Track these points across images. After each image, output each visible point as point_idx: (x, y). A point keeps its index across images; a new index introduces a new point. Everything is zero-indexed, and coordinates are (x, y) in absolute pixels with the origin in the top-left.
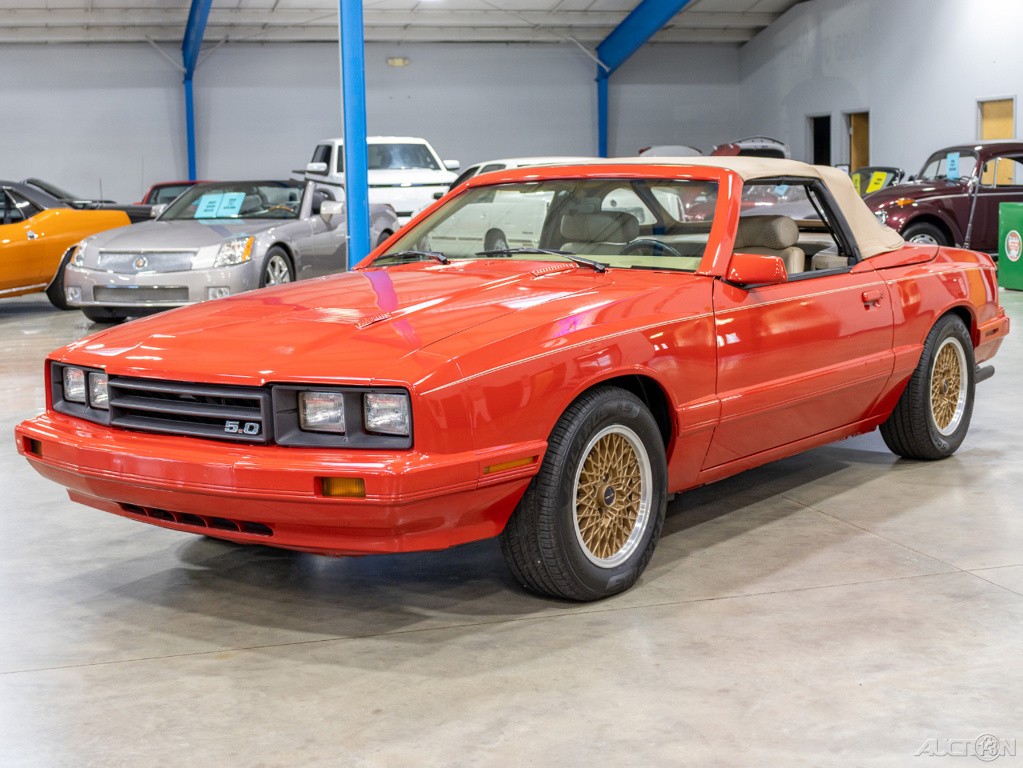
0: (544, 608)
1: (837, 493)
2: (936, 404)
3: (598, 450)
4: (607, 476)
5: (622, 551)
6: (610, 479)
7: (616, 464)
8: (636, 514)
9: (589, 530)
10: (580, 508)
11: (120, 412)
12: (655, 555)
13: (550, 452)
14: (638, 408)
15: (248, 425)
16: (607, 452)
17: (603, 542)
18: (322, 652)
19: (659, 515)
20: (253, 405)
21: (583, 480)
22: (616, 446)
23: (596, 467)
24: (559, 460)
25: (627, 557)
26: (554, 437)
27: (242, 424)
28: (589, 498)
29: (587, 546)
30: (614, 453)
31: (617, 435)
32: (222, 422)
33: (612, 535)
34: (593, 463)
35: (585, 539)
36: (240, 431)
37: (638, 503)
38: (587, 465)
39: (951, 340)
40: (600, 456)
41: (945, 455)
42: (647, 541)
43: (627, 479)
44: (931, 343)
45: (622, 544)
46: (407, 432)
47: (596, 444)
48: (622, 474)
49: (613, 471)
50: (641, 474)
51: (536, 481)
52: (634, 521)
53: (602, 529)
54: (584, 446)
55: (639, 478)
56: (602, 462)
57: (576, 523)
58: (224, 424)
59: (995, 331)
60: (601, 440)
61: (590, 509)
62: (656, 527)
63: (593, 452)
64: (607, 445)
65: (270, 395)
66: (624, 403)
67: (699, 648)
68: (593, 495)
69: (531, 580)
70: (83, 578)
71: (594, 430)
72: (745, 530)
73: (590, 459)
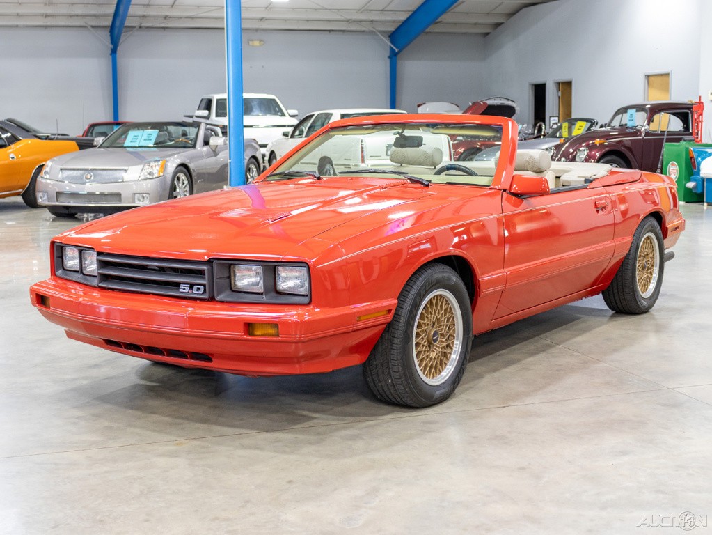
0: (392, 412)
1: (577, 336)
2: (640, 277)
3: (429, 306)
4: (434, 323)
5: (443, 374)
6: (436, 325)
7: (440, 316)
8: (452, 349)
9: (422, 360)
10: (417, 344)
11: (105, 278)
12: (465, 376)
13: (399, 307)
14: (455, 278)
15: (196, 287)
16: (434, 307)
17: (431, 367)
18: (246, 441)
19: (467, 349)
20: (200, 273)
21: (419, 326)
22: (440, 303)
23: (427, 318)
24: (404, 313)
25: (447, 378)
26: (402, 297)
27: (192, 286)
28: (422, 338)
29: (421, 370)
30: (439, 308)
31: (441, 296)
32: (177, 285)
33: (437, 363)
34: (425, 315)
35: (420, 365)
36: (190, 291)
37: (453, 342)
38: (422, 317)
39: (649, 234)
40: (430, 310)
41: (645, 311)
42: (459, 368)
43: (447, 325)
44: (637, 236)
45: (443, 369)
46: (307, 292)
47: (428, 303)
48: (443, 323)
49: (438, 320)
50: (455, 322)
51: (389, 327)
52: (450, 354)
53: (431, 359)
54: (420, 303)
55: (454, 324)
56: (431, 314)
57: (415, 354)
58: (179, 286)
59: (676, 228)
60: (431, 300)
61: (423, 345)
62: (465, 358)
63: (426, 308)
64: (434, 303)
65: (212, 267)
66: (446, 275)
67: (500, 440)
68: (425, 336)
69: (383, 394)
70: (75, 390)
71: (427, 293)
72: (519, 360)
73: (424, 312)
